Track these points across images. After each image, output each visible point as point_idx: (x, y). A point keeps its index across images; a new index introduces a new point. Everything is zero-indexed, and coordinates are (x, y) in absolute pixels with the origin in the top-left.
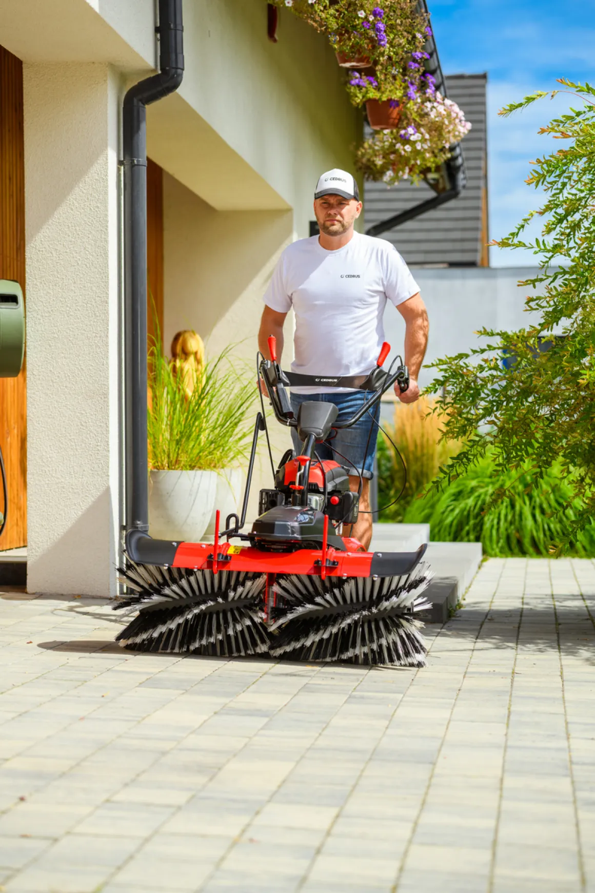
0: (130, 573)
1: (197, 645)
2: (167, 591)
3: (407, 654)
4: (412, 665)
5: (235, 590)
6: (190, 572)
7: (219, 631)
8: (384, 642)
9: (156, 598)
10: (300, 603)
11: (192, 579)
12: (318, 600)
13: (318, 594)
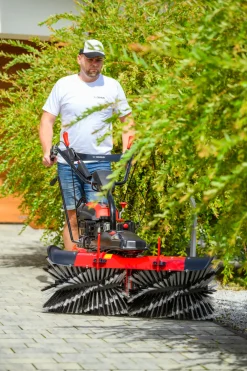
0: (50, 270)
1: (88, 310)
2: (71, 280)
3: (205, 314)
4: (207, 320)
5: (109, 279)
6: (84, 270)
7: (100, 302)
8: (192, 308)
9: (65, 284)
10: (145, 287)
11: (85, 274)
12: (155, 285)
13: (155, 282)
